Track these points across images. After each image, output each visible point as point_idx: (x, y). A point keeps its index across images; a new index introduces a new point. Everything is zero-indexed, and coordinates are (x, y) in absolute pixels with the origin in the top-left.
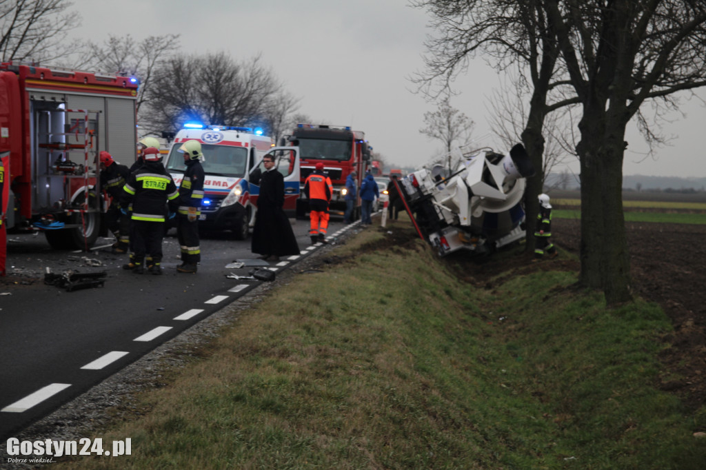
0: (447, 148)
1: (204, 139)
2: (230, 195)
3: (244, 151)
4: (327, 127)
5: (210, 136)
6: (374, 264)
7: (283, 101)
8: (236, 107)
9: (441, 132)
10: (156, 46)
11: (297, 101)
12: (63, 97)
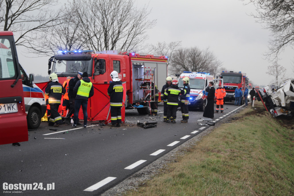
0: (276, 79)
1: (190, 77)
2: (199, 96)
3: (204, 81)
4: (233, 72)
5: (192, 76)
6: (250, 120)
7: (217, 63)
8: (201, 65)
9: (274, 73)
10: (173, 45)
11: (222, 63)
12: (143, 63)
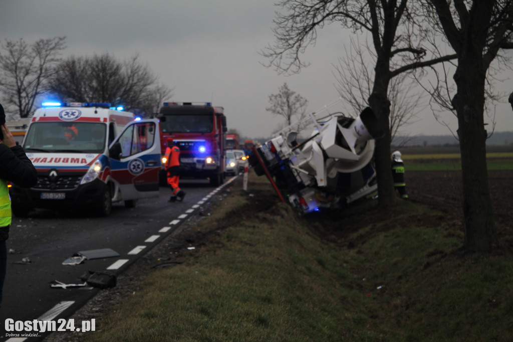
0: (288, 122)
1: (61, 117)
2: (89, 171)
3: (103, 126)
4: (190, 104)
5: (67, 113)
7: (160, 91)
9: (283, 110)
10: (46, 48)
11: (170, 91)
